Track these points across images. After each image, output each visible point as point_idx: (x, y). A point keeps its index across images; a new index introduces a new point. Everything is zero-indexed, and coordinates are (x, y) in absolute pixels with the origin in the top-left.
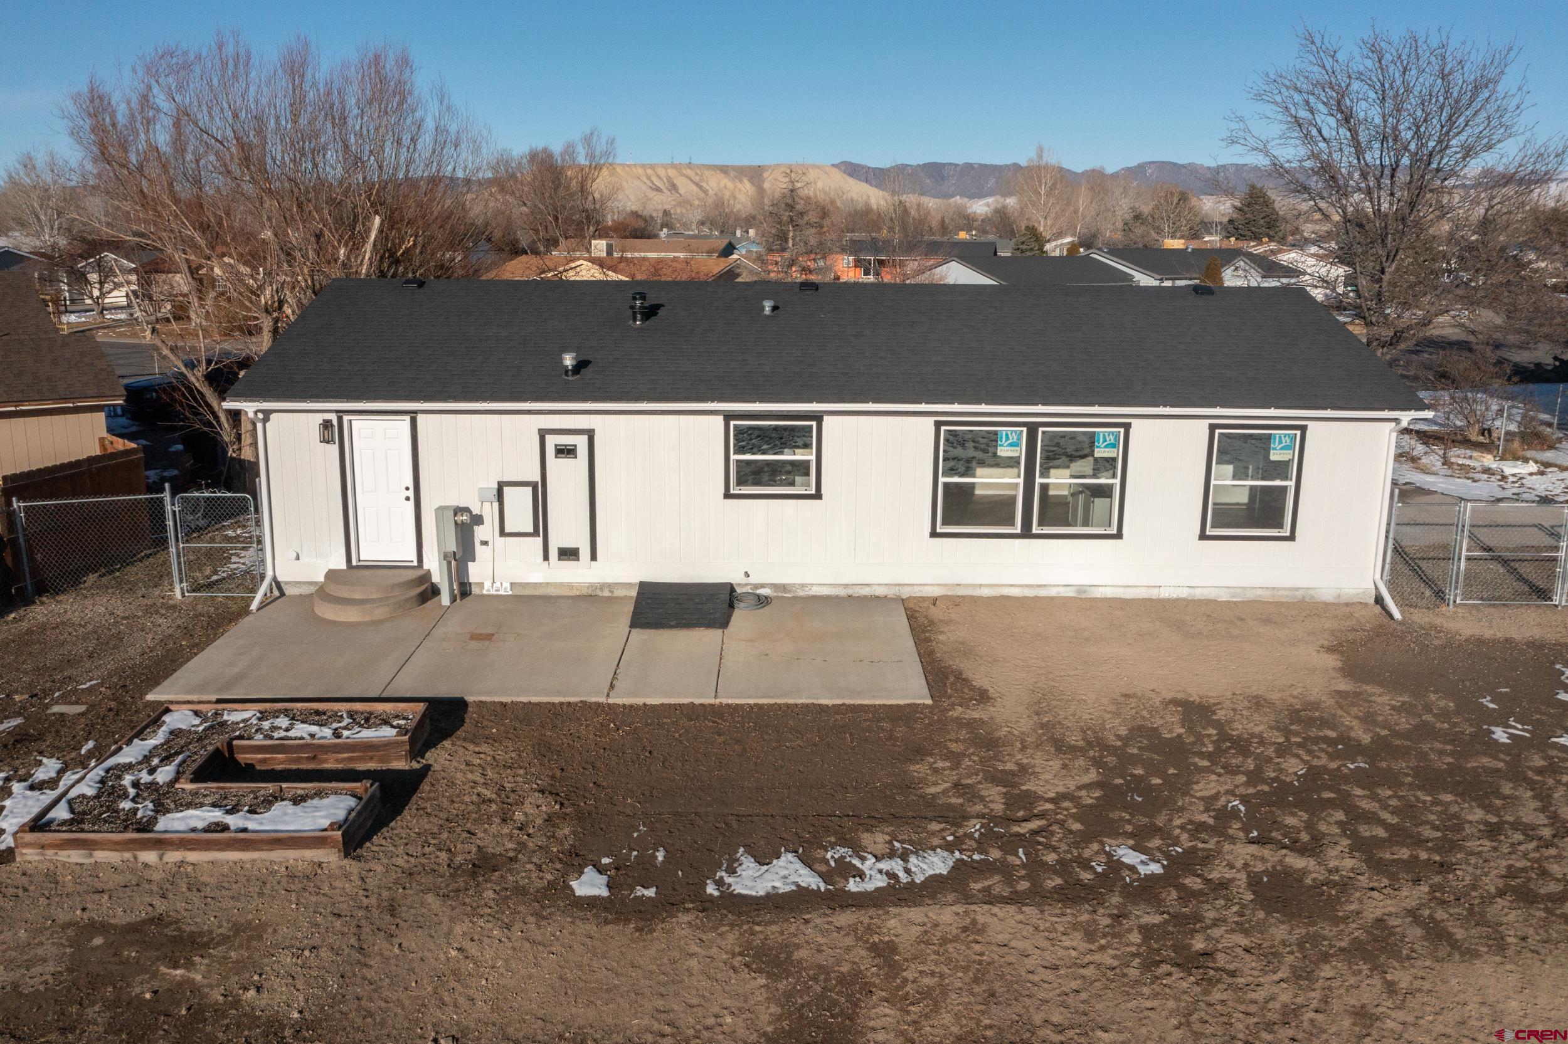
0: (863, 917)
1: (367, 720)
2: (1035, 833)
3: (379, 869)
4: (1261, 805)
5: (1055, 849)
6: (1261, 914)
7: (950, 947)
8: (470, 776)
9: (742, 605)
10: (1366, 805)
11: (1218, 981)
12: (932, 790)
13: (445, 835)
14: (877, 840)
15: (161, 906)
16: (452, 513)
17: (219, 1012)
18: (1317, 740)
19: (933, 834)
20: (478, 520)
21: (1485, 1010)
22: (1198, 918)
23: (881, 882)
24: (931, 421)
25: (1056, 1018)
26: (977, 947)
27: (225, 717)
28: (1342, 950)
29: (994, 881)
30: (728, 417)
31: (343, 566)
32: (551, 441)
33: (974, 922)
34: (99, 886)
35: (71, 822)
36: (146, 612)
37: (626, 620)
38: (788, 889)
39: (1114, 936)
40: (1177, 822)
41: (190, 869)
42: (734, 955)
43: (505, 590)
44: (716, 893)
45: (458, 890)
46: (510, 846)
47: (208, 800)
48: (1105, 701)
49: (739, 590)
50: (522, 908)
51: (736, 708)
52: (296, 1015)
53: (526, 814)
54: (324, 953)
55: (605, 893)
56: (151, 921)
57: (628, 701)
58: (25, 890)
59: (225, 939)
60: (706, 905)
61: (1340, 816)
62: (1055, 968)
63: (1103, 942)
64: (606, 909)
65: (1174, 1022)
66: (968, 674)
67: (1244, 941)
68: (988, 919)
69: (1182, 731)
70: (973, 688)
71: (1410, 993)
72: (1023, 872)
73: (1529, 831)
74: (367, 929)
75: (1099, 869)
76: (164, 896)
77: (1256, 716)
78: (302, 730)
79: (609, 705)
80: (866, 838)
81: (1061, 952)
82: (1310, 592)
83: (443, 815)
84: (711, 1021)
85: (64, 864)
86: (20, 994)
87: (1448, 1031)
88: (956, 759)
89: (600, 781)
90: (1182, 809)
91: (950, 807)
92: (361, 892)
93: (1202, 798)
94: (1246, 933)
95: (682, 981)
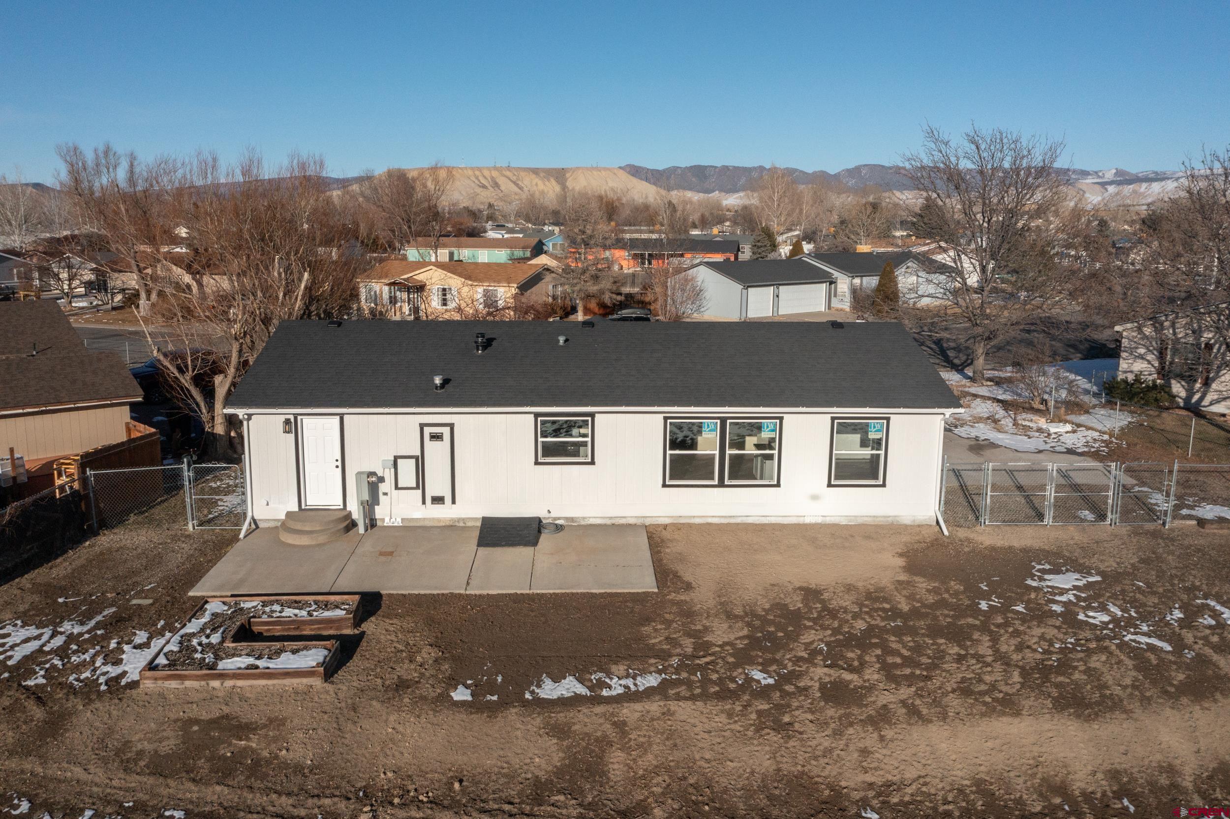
0: (610, 708)
1: (326, 606)
2: (708, 663)
3: (344, 688)
4: (837, 647)
5: (717, 672)
6: (822, 704)
7: (655, 723)
8: (388, 637)
9: (546, 531)
10: (894, 646)
11: (794, 737)
12: (653, 641)
13: (378, 670)
14: (621, 669)
15: (226, 710)
16: (366, 476)
17: (268, 762)
18: (879, 609)
19: (651, 665)
20: (382, 480)
21: (928, 748)
22: (789, 706)
23: (620, 690)
24: (662, 416)
25: (707, 756)
26: (669, 723)
27: (242, 605)
28: (861, 720)
29: (683, 690)
30: (537, 415)
31: (296, 509)
32: (427, 431)
33: (669, 710)
34: (190, 700)
35: (169, 665)
36: (172, 540)
37: (475, 542)
38: (569, 695)
39: (742, 715)
40: (788, 656)
41: (239, 690)
42: (540, 729)
43: (398, 522)
44: (530, 698)
45: (389, 699)
46: (416, 675)
47: (243, 652)
48: (760, 588)
49: (544, 522)
50: (425, 707)
51: (542, 596)
52: (309, 762)
53: (423, 658)
54: (320, 732)
55: (470, 698)
56: (223, 717)
57: (478, 592)
58: (149, 703)
59: (265, 726)
60: (525, 704)
61: (879, 652)
62: (710, 732)
63: (736, 719)
64: (471, 707)
65: (768, 757)
66: (681, 573)
67: (810, 716)
68: (677, 708)
69: (801, 605)
70: (683, 582)
71: (892, 740)
72: (698, 684)
73: (979, 658)
74: (342, 719)
75: (740, 682)
76: (227, 704)
77: (846, 597)
78: (289, 612)
79: (467, 595)
80: (614, 668)
81: (714, 724)
82: (898, 519)
83: (376, 659)
84: (528, 761)
85: (167, 689)
86: (160, 756)
87: (906, 758)
88: (668, 623)
89: (464, 639)
90: (792, 650)
91: (663, 650)
92: (336, 701)
93: (804, 644)
94: (813, 713)
95: (513, 742)
